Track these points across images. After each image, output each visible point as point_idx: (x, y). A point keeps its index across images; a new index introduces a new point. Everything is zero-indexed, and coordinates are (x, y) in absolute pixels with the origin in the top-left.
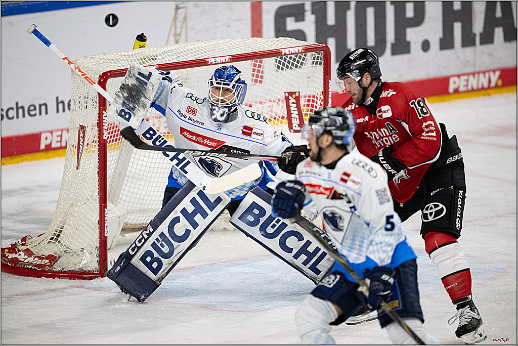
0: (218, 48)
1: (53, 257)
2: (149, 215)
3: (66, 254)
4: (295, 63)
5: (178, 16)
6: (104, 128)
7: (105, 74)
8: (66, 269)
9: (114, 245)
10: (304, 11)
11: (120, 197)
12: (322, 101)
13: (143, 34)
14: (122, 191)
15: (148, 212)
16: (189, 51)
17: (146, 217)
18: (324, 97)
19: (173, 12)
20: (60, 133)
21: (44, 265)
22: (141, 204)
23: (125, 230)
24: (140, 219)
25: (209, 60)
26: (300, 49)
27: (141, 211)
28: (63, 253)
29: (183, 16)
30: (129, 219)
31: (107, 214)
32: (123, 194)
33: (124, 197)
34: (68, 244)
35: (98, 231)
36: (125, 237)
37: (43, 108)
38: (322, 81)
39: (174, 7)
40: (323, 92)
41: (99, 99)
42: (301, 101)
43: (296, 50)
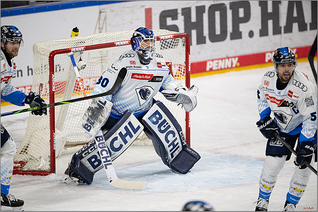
0: (122, 36)
1: (23, 162)
2: (81, 137)
3: (31, 160)
4: (169, 45)
5: (101, 17)
6: (53, 84)
7: (53, 52)
8: (31, 169)
9: (60, 155)
10: (177, 14)
11: (64, 126)
12: (185, 67)
13: (76, 27)
14: (65, 122)
15: (81, 135)
16: (104, 38)
17: (79, 138)
18: (186, 65)
19: (98, 15)
20: (30, 88)
21: (17, 167)
22: (76, 130)
23: (66, 146)
24: (76, 139)
25: (116, 43)
26: (171, 36)
27: (76, 134)
28: (29, 160)
29: (104, 17)
30: (69, 140)
31: (55, 136)
32: (65, 124)
33: (66, 126)
34: (32, 155)
35: (49, 146)
36: (67, 150)
37: (20, 73)
38: (185, 56)
39: (99, 12)
40: (185, 62)
41: (50, 67)
42: (172, 68)
43: (169, 37)
